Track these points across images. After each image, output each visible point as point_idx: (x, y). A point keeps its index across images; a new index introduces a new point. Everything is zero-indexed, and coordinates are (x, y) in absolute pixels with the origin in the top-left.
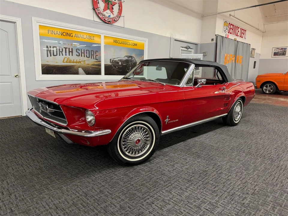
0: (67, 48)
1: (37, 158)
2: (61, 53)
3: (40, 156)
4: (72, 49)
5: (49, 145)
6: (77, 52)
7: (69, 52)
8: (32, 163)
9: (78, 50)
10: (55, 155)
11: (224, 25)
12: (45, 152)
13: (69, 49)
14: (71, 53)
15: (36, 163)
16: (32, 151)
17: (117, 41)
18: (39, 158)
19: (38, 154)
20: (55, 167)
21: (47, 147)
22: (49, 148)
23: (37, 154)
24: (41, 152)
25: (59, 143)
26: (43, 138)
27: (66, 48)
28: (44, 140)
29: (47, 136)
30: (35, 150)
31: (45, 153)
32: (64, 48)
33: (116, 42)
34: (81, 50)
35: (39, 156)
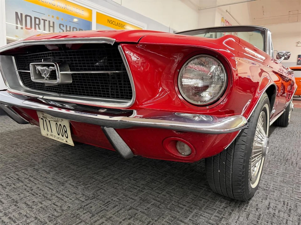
0: (47, 20)
1: (22, 196)
2: (37, 26)
3: (28, 189)
4: (53, 23)
5: (39, 163)
6: (60, 27)
7: (50, 26)
8: (14, 210)
9: (61, 26)
10: (63, 184)
11: (222, 21)
12: (35, 179)
13: (49, 21)
14: (51, 28)
15: (25, 210)
16: (4, 178)
17: (112, 22)
18: (28, 194)
19: (21, 184)
20: (77, 216)
21: (36, 167)
22: (40, 171)
23: (18, 185)
24: (27, 180)
25: (56, 158)
26: (21, 152)
27: (45, 20)
28: (23, 154)
29: (28, 147)
30: (12, 175)
31: (36, 182)
32: (42, 19)
33: (110, 22)
34: (66, 26)
35: (25, 189)
